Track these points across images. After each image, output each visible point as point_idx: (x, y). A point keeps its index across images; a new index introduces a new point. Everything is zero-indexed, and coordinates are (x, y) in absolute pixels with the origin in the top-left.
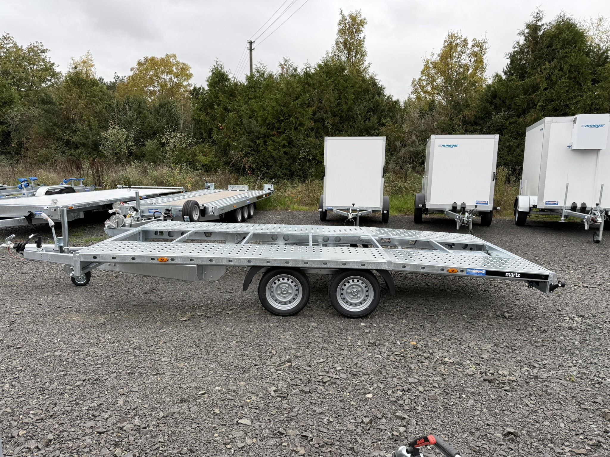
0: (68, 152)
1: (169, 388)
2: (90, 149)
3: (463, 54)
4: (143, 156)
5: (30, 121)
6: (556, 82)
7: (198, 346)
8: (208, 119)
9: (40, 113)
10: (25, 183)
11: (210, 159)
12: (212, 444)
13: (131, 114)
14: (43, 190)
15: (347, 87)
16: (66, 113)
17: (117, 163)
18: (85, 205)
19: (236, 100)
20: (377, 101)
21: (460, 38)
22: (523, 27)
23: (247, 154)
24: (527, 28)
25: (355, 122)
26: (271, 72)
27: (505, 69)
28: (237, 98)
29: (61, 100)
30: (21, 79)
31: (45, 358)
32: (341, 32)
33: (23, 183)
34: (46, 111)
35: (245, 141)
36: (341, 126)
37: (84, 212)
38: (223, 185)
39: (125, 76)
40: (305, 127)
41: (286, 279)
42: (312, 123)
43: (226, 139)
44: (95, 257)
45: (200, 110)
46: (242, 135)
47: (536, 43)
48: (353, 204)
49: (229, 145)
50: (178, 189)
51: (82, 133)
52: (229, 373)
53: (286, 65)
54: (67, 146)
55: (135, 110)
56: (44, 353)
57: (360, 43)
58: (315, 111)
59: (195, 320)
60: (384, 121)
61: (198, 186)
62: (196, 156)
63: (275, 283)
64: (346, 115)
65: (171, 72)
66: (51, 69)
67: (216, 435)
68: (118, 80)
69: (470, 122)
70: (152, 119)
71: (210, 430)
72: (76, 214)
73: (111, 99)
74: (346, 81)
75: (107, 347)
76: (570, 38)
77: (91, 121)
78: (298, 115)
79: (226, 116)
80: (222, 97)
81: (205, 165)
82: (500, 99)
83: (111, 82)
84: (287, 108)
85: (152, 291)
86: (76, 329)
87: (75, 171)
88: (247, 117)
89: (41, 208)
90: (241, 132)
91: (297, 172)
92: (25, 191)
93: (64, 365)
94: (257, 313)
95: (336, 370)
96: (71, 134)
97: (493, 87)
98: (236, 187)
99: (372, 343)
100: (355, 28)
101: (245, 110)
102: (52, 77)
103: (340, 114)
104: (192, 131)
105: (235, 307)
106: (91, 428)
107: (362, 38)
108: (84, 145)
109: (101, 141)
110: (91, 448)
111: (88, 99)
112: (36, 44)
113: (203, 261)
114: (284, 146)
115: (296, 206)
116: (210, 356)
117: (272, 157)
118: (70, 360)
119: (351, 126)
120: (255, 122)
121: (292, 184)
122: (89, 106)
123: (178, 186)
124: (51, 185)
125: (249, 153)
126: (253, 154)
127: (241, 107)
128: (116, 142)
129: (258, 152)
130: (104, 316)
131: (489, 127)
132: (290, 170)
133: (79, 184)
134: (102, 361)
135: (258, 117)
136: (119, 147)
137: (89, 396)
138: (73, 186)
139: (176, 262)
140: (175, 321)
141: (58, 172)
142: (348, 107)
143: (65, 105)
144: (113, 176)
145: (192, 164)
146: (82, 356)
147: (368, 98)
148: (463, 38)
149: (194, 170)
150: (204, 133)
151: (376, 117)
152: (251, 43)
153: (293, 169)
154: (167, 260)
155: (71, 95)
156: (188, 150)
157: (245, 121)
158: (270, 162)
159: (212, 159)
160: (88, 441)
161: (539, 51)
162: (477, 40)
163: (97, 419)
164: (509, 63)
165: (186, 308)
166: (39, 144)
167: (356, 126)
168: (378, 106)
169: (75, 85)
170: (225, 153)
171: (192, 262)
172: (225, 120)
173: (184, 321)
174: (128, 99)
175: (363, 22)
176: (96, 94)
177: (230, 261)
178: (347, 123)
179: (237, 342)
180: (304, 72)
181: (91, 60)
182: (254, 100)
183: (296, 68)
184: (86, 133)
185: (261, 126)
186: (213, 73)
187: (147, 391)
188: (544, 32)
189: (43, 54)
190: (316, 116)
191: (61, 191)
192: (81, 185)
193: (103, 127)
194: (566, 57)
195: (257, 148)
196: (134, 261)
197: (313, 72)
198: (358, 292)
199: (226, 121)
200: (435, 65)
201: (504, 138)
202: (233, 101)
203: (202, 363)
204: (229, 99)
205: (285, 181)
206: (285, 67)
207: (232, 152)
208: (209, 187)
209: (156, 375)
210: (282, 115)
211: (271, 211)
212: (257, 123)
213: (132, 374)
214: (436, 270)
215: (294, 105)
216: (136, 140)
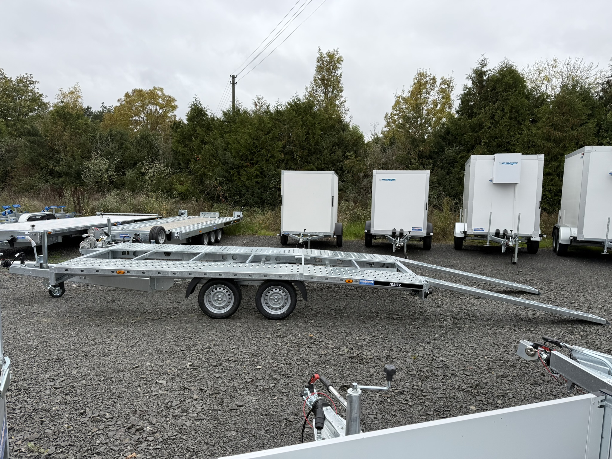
0: (51, 181)
1: (112, 364)
2: (73, 178)
3: (432, 91)
4: (123, 185)
5: (16, 150)
6: (499, 121)
7: (140, 339)
8: (186, 150)
9: (26, 144)
10: (9, 210)
11: (186, 188)
12: (134, 394)
13: (113, 146)
14: (26, 216)
15: (315, 124)
16: (51, 144)
17: (97, 192)
18: (63, 230)
19: (212, 133)
20: (341, 136)
21: (429, 76)
22: (470, 73)
23: (221, 184)
24: (474, 73)
25: (322, 154)
26: (245, 109)
27: (457, 109)
28: (214, 131)
29: (47, 132)
30: (9, 108)
31: (20, 347)
32: (320, 69)
33: (7, 211)
34: (31, 142)
35: (219, 171)
36: (309, 158)
37: (62, 236)
38: (195, 213)
39: (112, 106)
40: (276, 159)
41: (222, 289)
42: (282, 156)
43: (202, 170)
44: (67, 270)
45: (179, 142)
46: (217, 165)
47: (482, 87)
48: (305, 230)
49: (204, 174)
50: (154, 216)
51: (66, 163)
52: (160, 355)
53: (259, 103)
54: (50, 175)
55: (117, 141)
56: (19, 343)
57: (337, 79)
58: (286, 145)
59: (143, 322)
60: (348, 154)
61: (172, 213)
62: (173, 184)
63: (213, 291)
64: (314, 149)
65: (157, 104)
66: (39, 99)
67: (139, 389)
68: (105, 109)
69: (426, 156)
70: (133, 150)
71: (135, 386)
72: (54, 239)
73: (94, 131)
74: (313, 118)
75: (69, 339)
76: (512, 83)
77: (75, 152)
78: (269, 148)
79: (202, 148)
80: (199, 130)
81: (182, 193)
82: (452, 135)
83: (98, 111)
84: (259, 142)
85: (113, 302)
86: (46, 328)
87: (58, 199)
88: (222, 149)
89: (22, 233)
90: (217, 163)
91: (268, 200)
92: (9, 217)
93: (34, 351)
94: (196, 317)
95: (243, 353)
96: (55, 164)
97: (447, 124)
98: (207, 214)
99: (279, 336)
100: (332, 65)
101: (220, 143)
102: (39, 107)
103: (308, 147)
104: (171, 162)
105: (179, 313)
106: (51, 386)
107: (339, 75)
108: (67, 174)
109: (83, 171)
110: (49, 396)
111: (72, 131)
112: (25, 76)
113: (152, 274)
114: (257, 176)
115: (264, 232)
116: (149, 345)
117: (244, 185)
118: (39, 348)
119: (318, 158)
120: (230, 154)
121: (262, 211)
122: (73, 137)
123: (154, 213)
124: (34, 212)
125: (223, 183)
126: (227, 184)
127: (217, 139)
128: (97, 172)
129: (231, 181)
130: (70, 319)
131: (443, 160)
132: (262, 199)
133: (60, 211)
134: (64, 348)
135: (232, 149)
136: (100, 176)
137: (51, 368)
138: (54, 213)
139: (131, 274)
140: (127, 323)
141: (41, 201)
142: (315, 142)
143: (50, 137)
144: (93, 203)
145: (169, 192)
146: (49, 345)
147: (333, 133)
148: (432, 77)
149: (171, 198)
150: (181, 163)
151: (340, 151)
152: (233, 77)
153: (264, 197)
154: (124, 273)
155: (56, 127)
156: (166, 179)
157: (220, 153)
158: (243, 190)
159: (188, 188)
160: (48, 392)
161: (485, 93)
162: (445, 78)
163: (56, 381)
164: (460, 103)
165: (138, 313)
166: (23, 173)
167: (322, 159)
168: (343, 141)
169: (60, 118)
170: (201, 182)
171: (144, 275)
172: (201, 152)
173: (135, 322)
174: (110, 131)
175: (340, 60)
176: (80, 126)
177: (174, 274)
178: (314, 155)
179: (173, 336)
180: (275, 109)
181: (78, 91)
182: (228, 134)
183: (269, 105)
184: (69, 163)
185: (235, 157)
186: (192, 109)
187: (95, 366)
188: (488, 77)
189: (32, 85)
190: (286, 149)
191: (43, 218)
192: (62, 212)
193: (86, 157)
194: (508, 99)
195: (231, 177)
196: (98, 273)
197: (284, 110)
198: (279, 299)
199: (203, 152)
200: (406, 100)
201: (454, 171)
202: (210, 135)
203: (141, 349)
204: (206, 132)
205: (256, 208)
206: (258, 104)
207: (208, 182)
208: (182, 214)
209: (104, 356)
210: (254, 148)
211: (239, 236)
212: (231, 155)
213: (86, 355)
214: (337, 281)
215: (265, 138)
216: (117, 170)
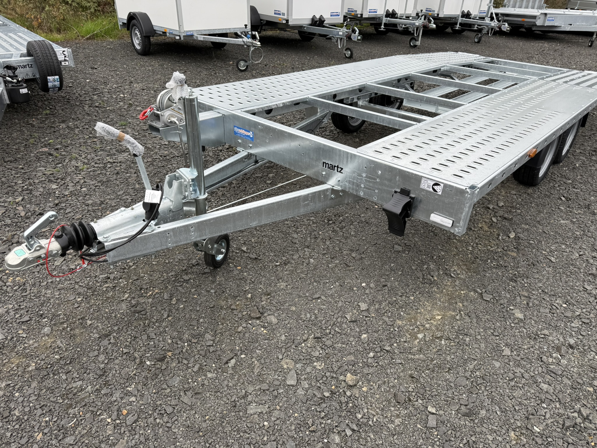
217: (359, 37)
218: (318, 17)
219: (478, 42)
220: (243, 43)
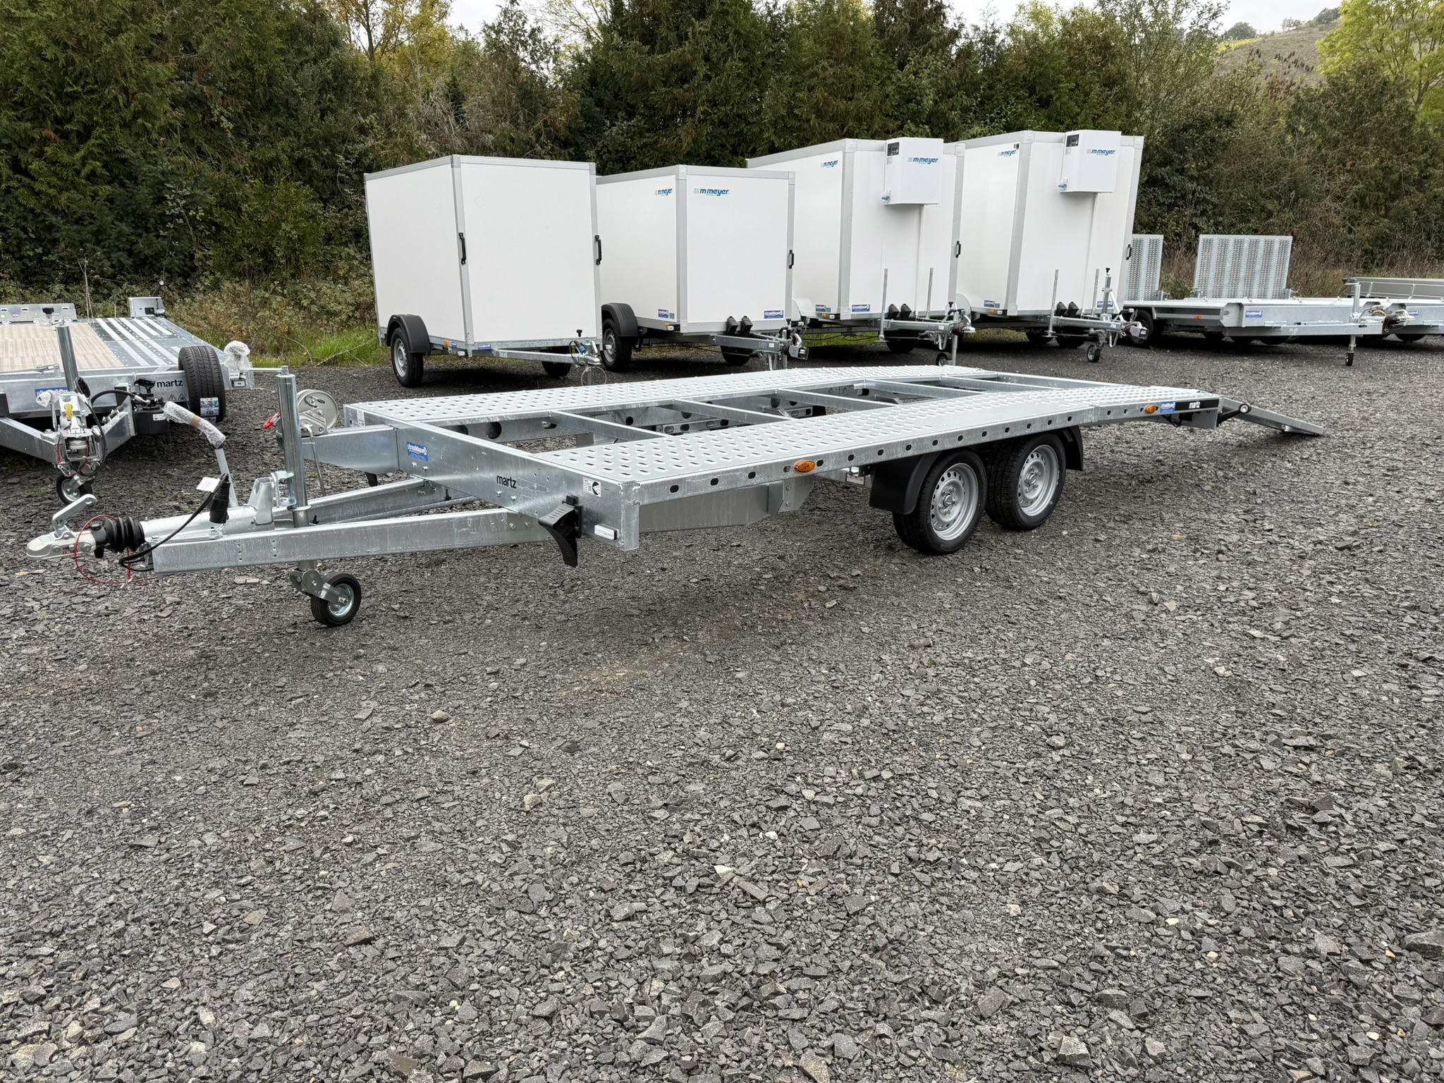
217: (803, 351)
218: (738, 319)
219: (1096, 360)
220: (572, 361)
